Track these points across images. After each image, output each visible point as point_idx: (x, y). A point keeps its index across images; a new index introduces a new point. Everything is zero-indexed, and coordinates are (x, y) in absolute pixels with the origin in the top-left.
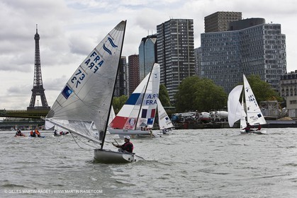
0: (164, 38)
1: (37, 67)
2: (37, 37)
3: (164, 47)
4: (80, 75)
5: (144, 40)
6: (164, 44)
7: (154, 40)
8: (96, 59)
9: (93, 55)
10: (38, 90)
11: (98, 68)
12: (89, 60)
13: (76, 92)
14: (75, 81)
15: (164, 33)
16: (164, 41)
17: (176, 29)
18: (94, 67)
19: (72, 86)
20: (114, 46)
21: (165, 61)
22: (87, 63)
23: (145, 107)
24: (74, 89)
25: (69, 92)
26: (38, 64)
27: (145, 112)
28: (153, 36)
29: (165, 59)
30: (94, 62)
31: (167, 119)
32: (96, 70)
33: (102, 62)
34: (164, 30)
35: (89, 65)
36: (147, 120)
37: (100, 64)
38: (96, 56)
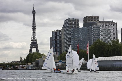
2: (34, 12)
10: (34, 44)
17: (70, 23)
26: (34, 29)
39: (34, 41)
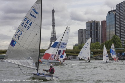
0: (120, 12)
1: (53, 27)
2: (53, 11)
3: (120, 16)
4: (20, 33)
5: (109, 12)
6: (120, 14)
7: (114, 13)
8: (28, 22)
9: (25, 20)
10: (54, 39)
11: (29, 27)
12: (23, 23)
13: (19, 43)
14: (17, 36)
15: (120, 9)
16: (120, 13)
18: (27, 27)
19: (16, 39)
20: (37, 13)
21: (120, 24)
22: (22, 25)
23: (60, 49)
24: (17, 41)
25: (14, 43)
26: (53, 25)
27: (60, 51)
28: (114, 11)
29: (120, 22)
30: (27, 24)
31: (107, 56)
32: (28, 28)
33: (31, 23)
34: (120, 7)
35: (24, 26)
36: (60, 55)
37: (30, 24)
38: (27, 20)
39: (54, 35)
